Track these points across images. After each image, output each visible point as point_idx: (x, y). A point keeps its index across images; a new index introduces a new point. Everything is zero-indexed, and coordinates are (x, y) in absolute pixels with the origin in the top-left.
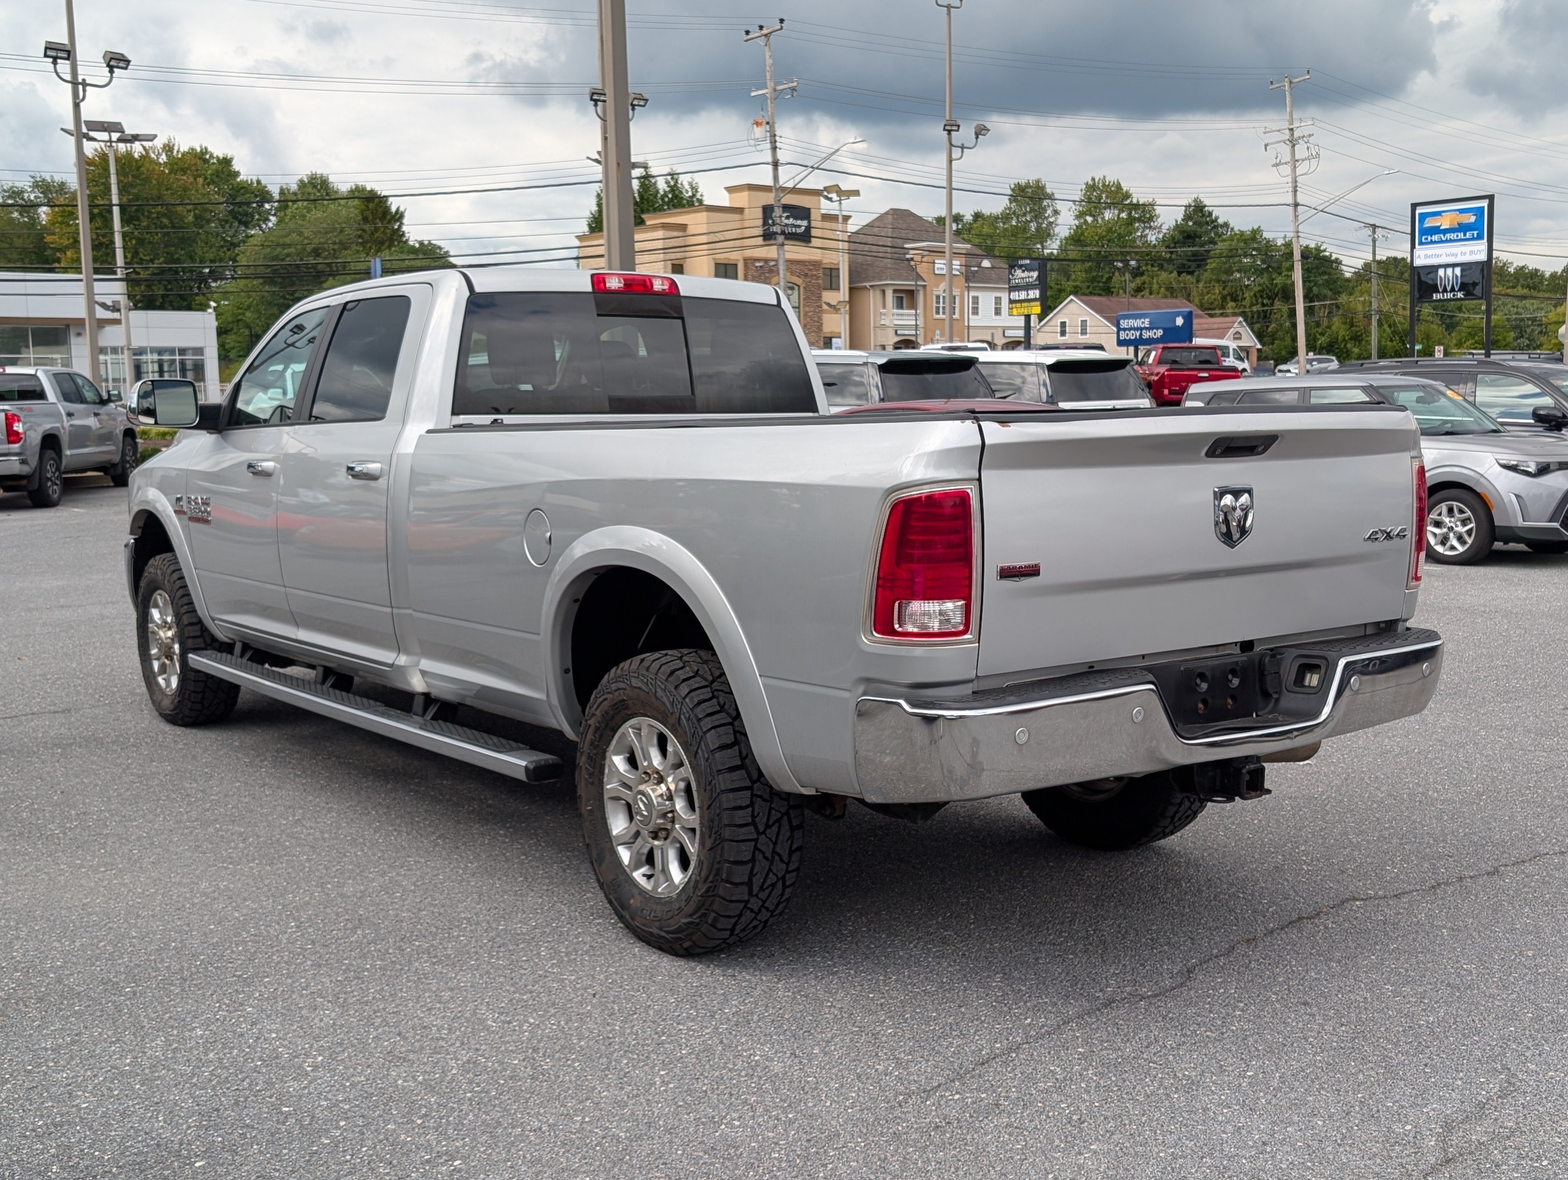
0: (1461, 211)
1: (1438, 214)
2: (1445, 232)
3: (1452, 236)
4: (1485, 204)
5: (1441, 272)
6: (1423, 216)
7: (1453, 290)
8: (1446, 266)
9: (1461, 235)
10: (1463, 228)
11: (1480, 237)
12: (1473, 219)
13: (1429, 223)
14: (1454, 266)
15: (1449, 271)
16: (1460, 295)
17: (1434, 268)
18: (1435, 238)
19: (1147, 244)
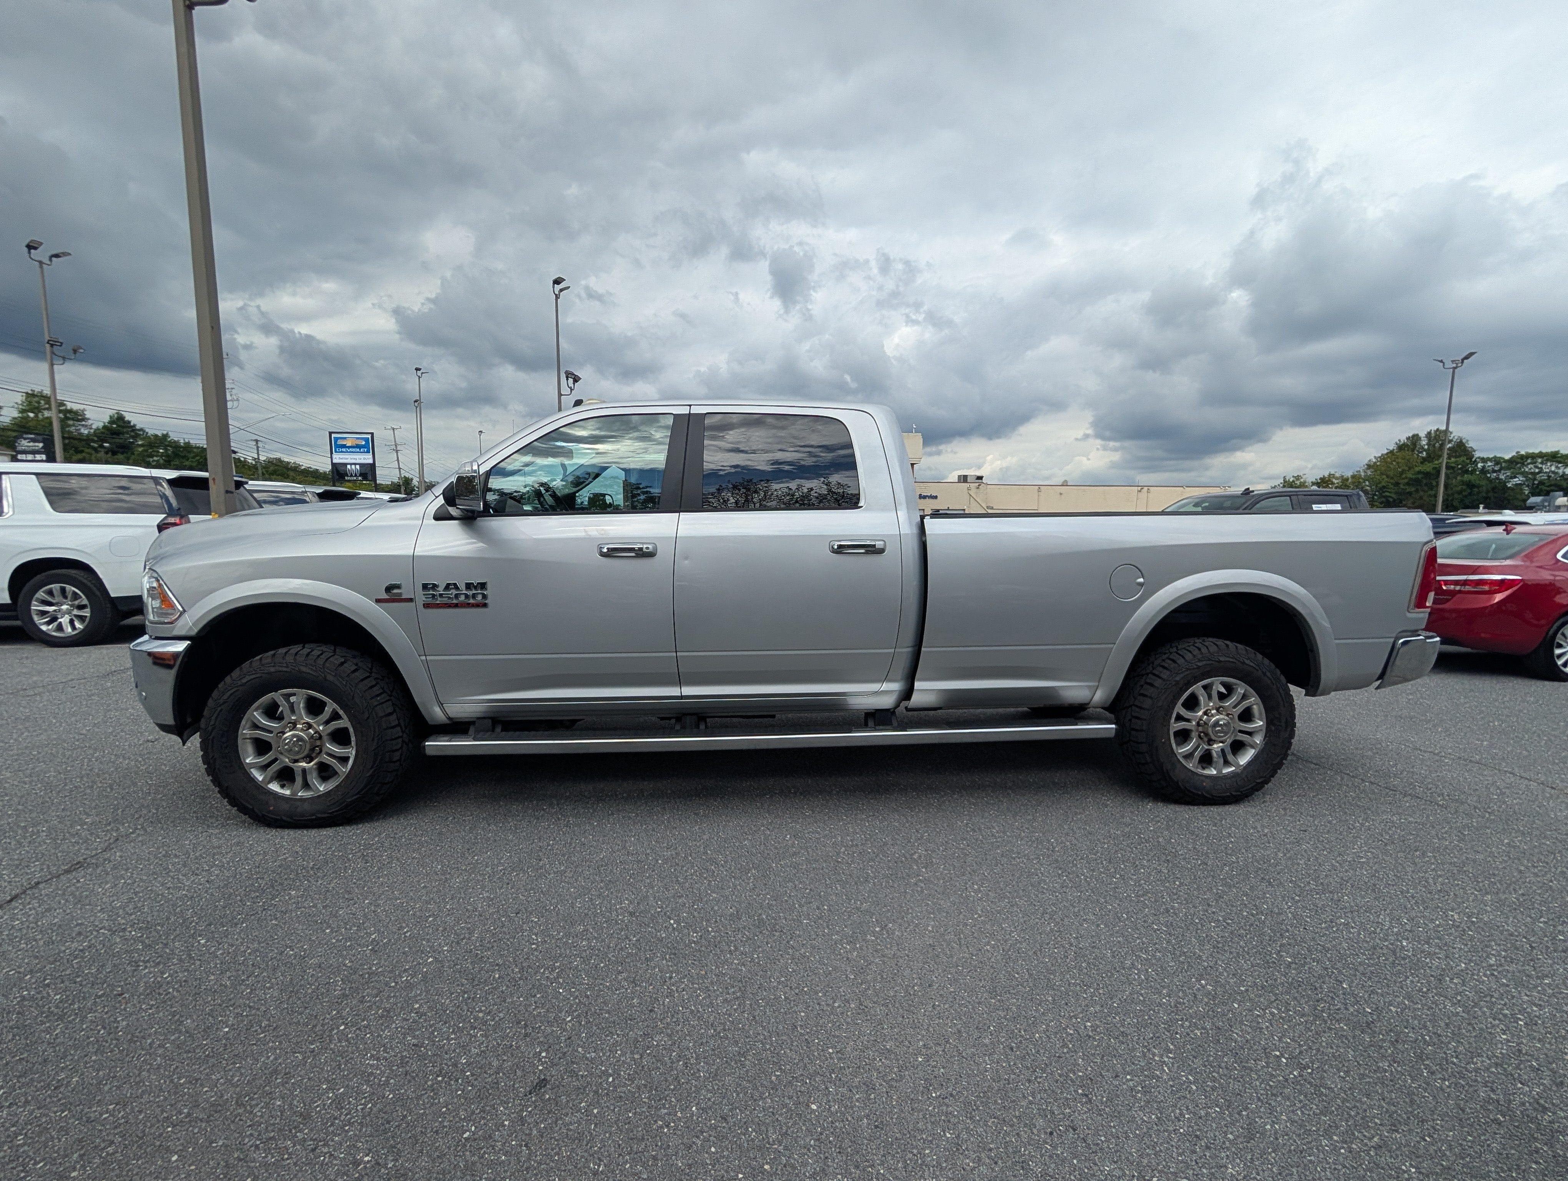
0: (358, 438)
1: (345, 438)
2: (349, 447)
3: (353, 450)
4: (369, 436)
5: (349, 467)
6: (336, 439)
7: (356, 475)
8: (351, 464)
9: (358, 450)
10: (358, 446)
11: (368, 452)
12: (364, 443)
13: (340, 442)
14: (355, 464)
15: (353, 467)
16: (360, 478)
17: (345, 465)
18: (344, 450)
19: (81, 434)
